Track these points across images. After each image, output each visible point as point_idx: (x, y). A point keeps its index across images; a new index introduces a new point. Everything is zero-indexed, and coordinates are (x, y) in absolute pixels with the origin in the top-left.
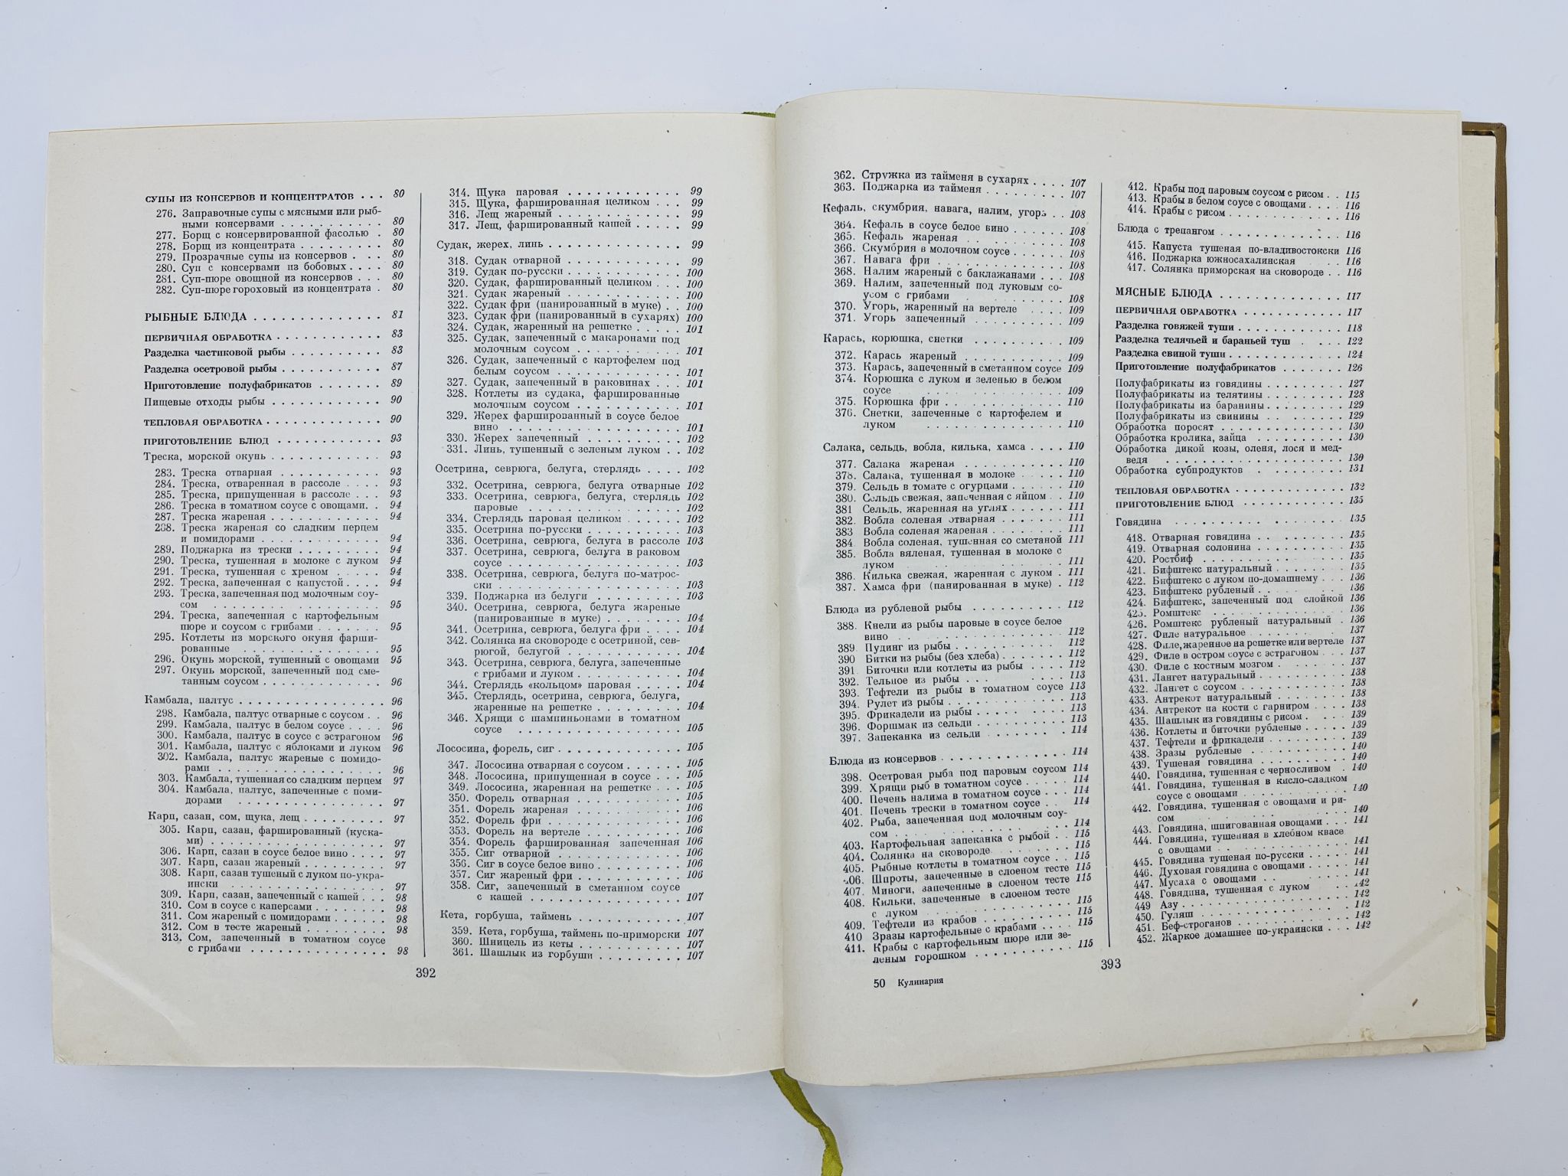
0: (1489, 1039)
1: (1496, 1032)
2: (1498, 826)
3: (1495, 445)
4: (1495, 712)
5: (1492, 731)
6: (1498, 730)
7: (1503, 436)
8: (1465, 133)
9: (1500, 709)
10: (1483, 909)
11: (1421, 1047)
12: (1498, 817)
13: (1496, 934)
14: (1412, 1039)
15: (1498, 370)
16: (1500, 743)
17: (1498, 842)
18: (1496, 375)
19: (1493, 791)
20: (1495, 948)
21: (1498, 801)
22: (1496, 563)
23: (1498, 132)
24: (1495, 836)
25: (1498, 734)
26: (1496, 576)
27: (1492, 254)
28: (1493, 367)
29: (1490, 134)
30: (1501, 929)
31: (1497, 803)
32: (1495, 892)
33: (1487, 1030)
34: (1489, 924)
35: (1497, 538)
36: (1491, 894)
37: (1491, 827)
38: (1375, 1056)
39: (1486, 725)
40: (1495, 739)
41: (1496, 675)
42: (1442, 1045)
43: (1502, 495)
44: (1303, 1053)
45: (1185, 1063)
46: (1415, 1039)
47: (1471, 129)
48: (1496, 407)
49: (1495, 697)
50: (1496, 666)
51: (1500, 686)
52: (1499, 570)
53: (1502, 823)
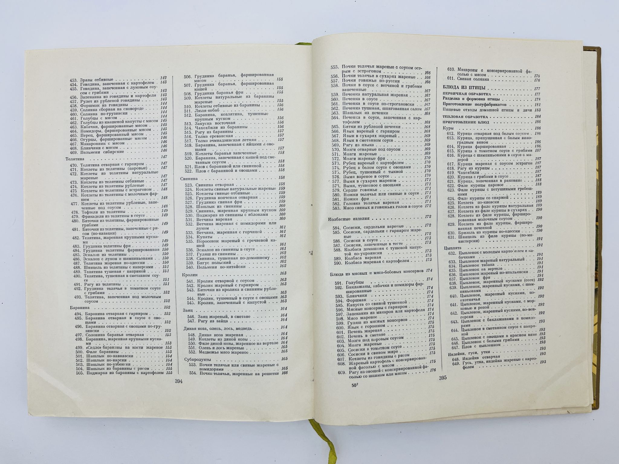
0: (593, 409)
1: (596, 406)
2: (597, 325)
3: (597, 174)
4: (596, 280)
5: (595, 287)
6: (597, 287)
7: (600, 170)
8: (584, 50)
9: (598, 279)
10: (591, 358)
11: (566, 411)
12: (597, 321)
13: (596, 368)
14: (562, 408)
15: (598, 144)
16: (598, 292)
17: (597, 331)
18: (597, 146)
19: (595, 311)
20: (595, 373)
21: (597, 315)
22: (597, 221)
23: (598, 50)
24: (595, 329)
25: (597, 288)
26: (597, 226)
27: (595, 99)
28: (596, 143)
29: (595, 51)
30: (598, 365)
31: (597, 316)
32: (596, 351)
33: (592, 405)
34: (593, 364)
35: (597, 211)
36: (594, 352)
37: (594, 325)
38: (548, 415)
39: (592, 285)
40: (596, 290)
41: (596, 265)
42: (574, 411)
43: (599, 194)
44: (519, 414)
45: (472, 417)
46: (564, 408)
47: (586, 49)
48: (597, 159)
49: (596, 274)
50: (596, 261)
51: (598, 270)
52: (598, 223)
53: (599, 324)
